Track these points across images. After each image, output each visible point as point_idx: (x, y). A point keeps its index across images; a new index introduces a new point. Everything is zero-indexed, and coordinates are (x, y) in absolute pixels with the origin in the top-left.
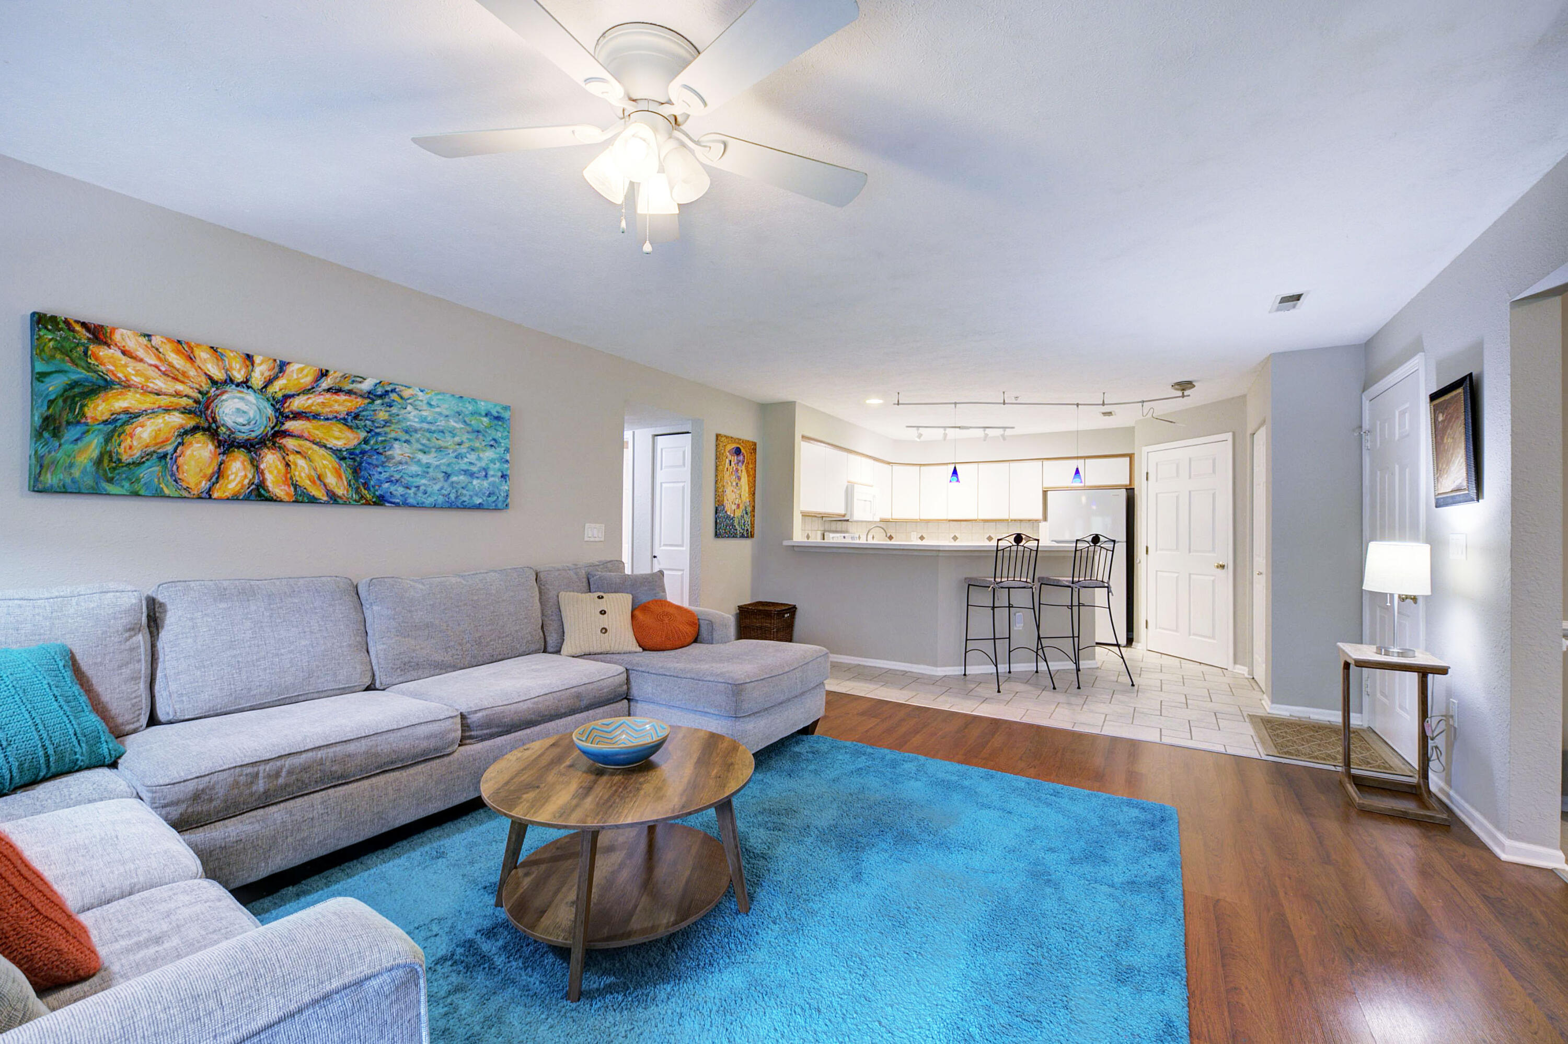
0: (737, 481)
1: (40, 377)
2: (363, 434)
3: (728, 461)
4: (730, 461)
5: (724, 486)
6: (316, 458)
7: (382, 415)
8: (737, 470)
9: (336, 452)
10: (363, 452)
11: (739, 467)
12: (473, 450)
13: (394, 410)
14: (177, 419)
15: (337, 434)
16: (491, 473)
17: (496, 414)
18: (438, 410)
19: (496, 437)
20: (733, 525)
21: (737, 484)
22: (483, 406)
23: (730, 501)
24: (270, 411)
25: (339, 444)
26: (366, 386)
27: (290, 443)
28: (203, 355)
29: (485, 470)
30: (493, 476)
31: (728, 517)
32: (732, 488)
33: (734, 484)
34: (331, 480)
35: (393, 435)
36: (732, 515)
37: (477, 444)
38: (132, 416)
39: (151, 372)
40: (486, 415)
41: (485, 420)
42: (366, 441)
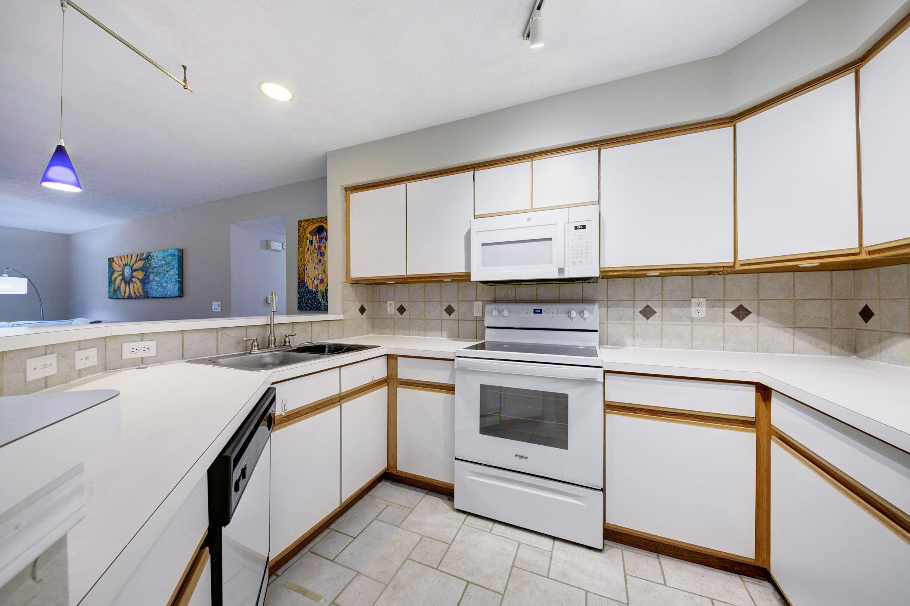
0: (320, 257)
1: (109, 272)
2: (144, 273)
3: (308, 241)
4: (312, 241)
5: (304, 265)
6: (137, 284)
7: (148, 265)
8: (320, 247)
9: (140, 280)
10: (145, 279)
11: (322, 245)
12: (168, 272)
13: (150, 262)
14: (120, 278)
15: (140, 274)
16: (173, 280)
17: (173, 254)
18: (159, 258)
19: (173, 264)
20: (315, 299)
21: (320, 261)
22: (170, 251)
23: (312, 277)
24: (131, 271)
25: (140, 277)
26: (144, 256)
27: (134, 279)
28: (123, 259)
29: (171, 279)
30: (173, 282)
31: (310, 292)
32: (314, 265)
33: (316, 261)
34: (140, 290)
35: (150, 271)
36: (315, 290)
37: (168, 269)
38: (116, 278)
39: (118, 267)
40: (171, 255)
41: (170, 257)
42: (145, 275)
